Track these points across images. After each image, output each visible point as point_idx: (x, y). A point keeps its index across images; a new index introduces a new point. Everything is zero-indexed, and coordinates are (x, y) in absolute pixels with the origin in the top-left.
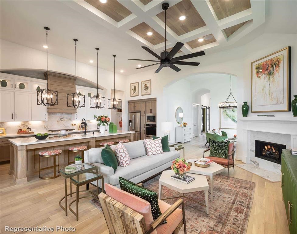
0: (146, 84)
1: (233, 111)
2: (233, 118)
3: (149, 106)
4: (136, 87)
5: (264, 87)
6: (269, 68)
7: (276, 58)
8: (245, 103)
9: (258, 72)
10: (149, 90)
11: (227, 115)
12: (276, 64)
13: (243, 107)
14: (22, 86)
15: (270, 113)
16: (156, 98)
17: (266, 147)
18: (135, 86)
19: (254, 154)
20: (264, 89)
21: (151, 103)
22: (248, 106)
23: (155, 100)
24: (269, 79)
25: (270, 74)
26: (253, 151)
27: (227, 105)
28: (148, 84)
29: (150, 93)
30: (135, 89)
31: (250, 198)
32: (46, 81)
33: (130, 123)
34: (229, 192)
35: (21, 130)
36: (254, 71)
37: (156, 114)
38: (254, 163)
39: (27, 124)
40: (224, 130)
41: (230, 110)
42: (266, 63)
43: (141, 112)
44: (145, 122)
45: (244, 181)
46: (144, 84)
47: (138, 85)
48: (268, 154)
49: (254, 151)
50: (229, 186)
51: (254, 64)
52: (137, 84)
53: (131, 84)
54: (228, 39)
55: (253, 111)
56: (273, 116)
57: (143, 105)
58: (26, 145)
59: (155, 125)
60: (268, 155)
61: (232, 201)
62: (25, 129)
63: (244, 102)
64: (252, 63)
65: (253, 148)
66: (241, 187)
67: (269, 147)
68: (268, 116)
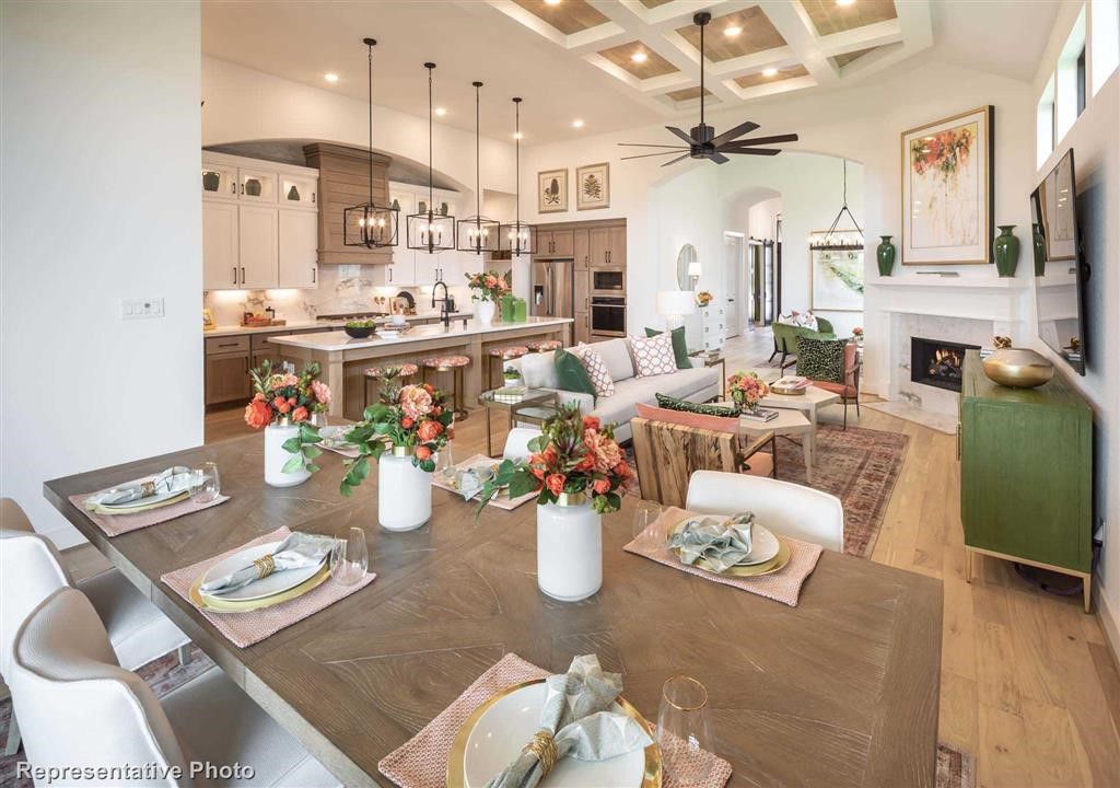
0: (591, 176)
1: (852, 257)
2: (851, 277)
3: (601, 242)
4: (559, 184)
5: (934, 199)
6: (945, 151)
7: (961, 129)
8: (886, 239)
9: (918, 160)
10: (603, 193)
11: (833, 269)
12: (962, 144)
13: (880, 250)
14: (253, 188)
15: (948, 267)
16: (625, 219)
17: (938, 353)
18: (555, 182)
19: (908, 373)
20: (934, 204)
21: (606, 235)
22: (893, 247)
23: (621, 224)
24: (945, 181)
25: (947, 167)
26: (905, 367)
27: (835, 241)
28: (599, 176)
29: (604, 203)
30: (555, 188)
31: (897, 460)
32: (314, 173)
33: (539, 295)
34: (849, 451)
35: (251, 315)
36: (909, 157)
37: (625, 266)
38: (910, 399)
39: (261, 298)
40: (823, 316)
41: (841, 255)
42: (939, 139)
43: (573, 260)
44: (586, 291)
45: (882, 433)
46: (586, 177)
47: (564, 179)
48: (944, 372)
49: (910, 367)
50: (848, 442)
51: (908, 138)
52: (563, 174)
53: (540, 173)
54: (841, 72)
55: (906, 260)
56: (955, 274)
57: (582, 238)
58: (344, 350)
59: (622, 301)
60: (943, 374)
61: (857, 465)
62: (259, 312)
63: (884, 238)
64: (903, 134)
65: (907, 358)
66: (875, 443)
67: (945, 354)
68: (941, 273)
